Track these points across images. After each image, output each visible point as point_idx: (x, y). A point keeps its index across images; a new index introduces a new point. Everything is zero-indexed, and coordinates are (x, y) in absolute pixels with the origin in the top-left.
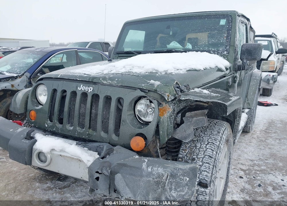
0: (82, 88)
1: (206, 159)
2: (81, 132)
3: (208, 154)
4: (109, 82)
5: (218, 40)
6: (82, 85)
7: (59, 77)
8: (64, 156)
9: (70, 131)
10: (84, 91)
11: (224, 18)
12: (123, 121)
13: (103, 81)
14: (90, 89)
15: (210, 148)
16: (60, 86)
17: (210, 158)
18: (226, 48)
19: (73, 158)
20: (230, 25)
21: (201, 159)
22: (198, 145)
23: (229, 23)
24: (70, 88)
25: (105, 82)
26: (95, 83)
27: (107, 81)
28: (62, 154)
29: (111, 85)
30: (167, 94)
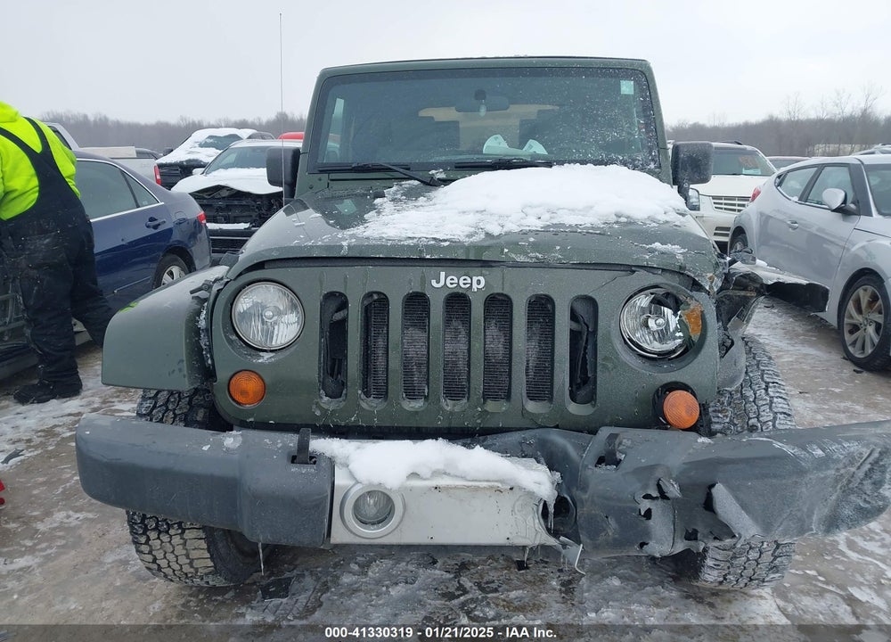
0: (445, 281)
1: (782, 422)
2: (457, 409)
3: (781, 410)
4: (537, 258)
6: (443, 274)
7: (344, 253)
8: (448, 488)
9: (417, 413)
10: (456, 291)
12: (606, 359)
13: (513, 256)
14: (476, 283)
15: (778, 394)
16: (356, 284)
17: (789, 418)
18: (651, 154)
19: (477, 489)
21: (770, 423)
22: (749, 393)
23: (642, 91)
24: (397, 286)
25: (521, 259)
26: (486, 264)
27: (526, 254)
29: (541, 265)
30: (710, 275)
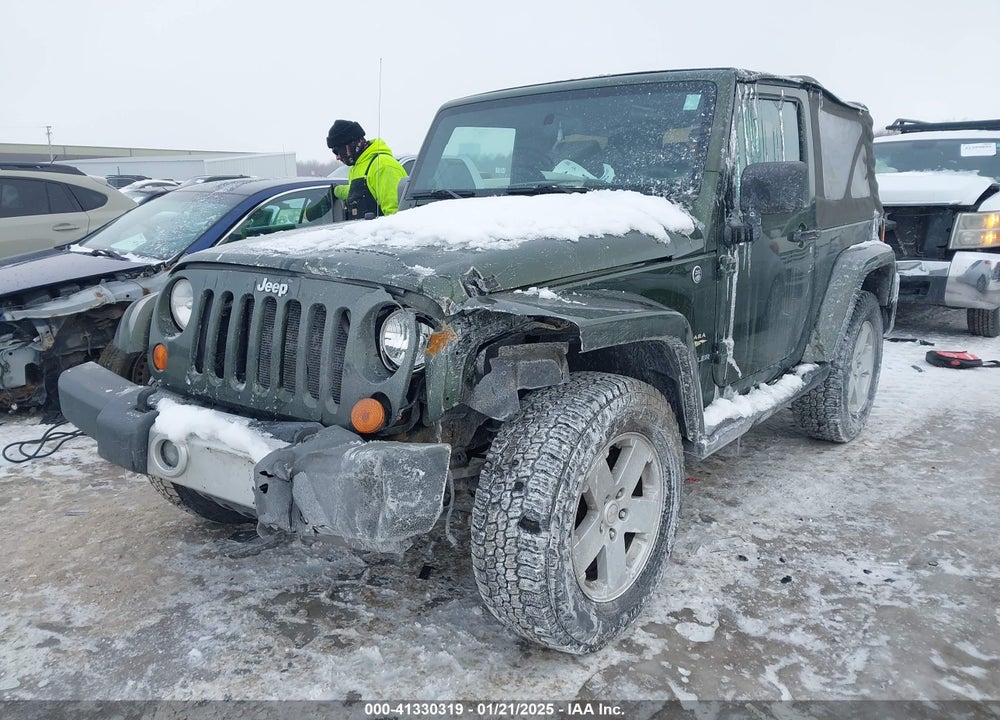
0: (267, 286)
1: (542, 462)
2: (264, 395)
3: (548, 451)
4: (324, 271)
5: (675, 154)
6: (266, 280)
7: (217, 260)
8: (216, 451)
9: (239, 393)
10: (270, 295)
11: (695, 91)
12: (348, 365)
13: (310, 268)
14: (280, 289)
15: (557, 435)
16: (220, 282)
17: (552, 460)
18: (693, 178)
19: (236, 456)
20: (710, 111)
21: (532, 461)
22: (533, 430)
23: (708, 104)
24: (240, 286)
25: (315, 271)
26: (294, 274)
27: (318, 267)
28: (213, 446)
29: (326, 279)
30: (446, 299)
